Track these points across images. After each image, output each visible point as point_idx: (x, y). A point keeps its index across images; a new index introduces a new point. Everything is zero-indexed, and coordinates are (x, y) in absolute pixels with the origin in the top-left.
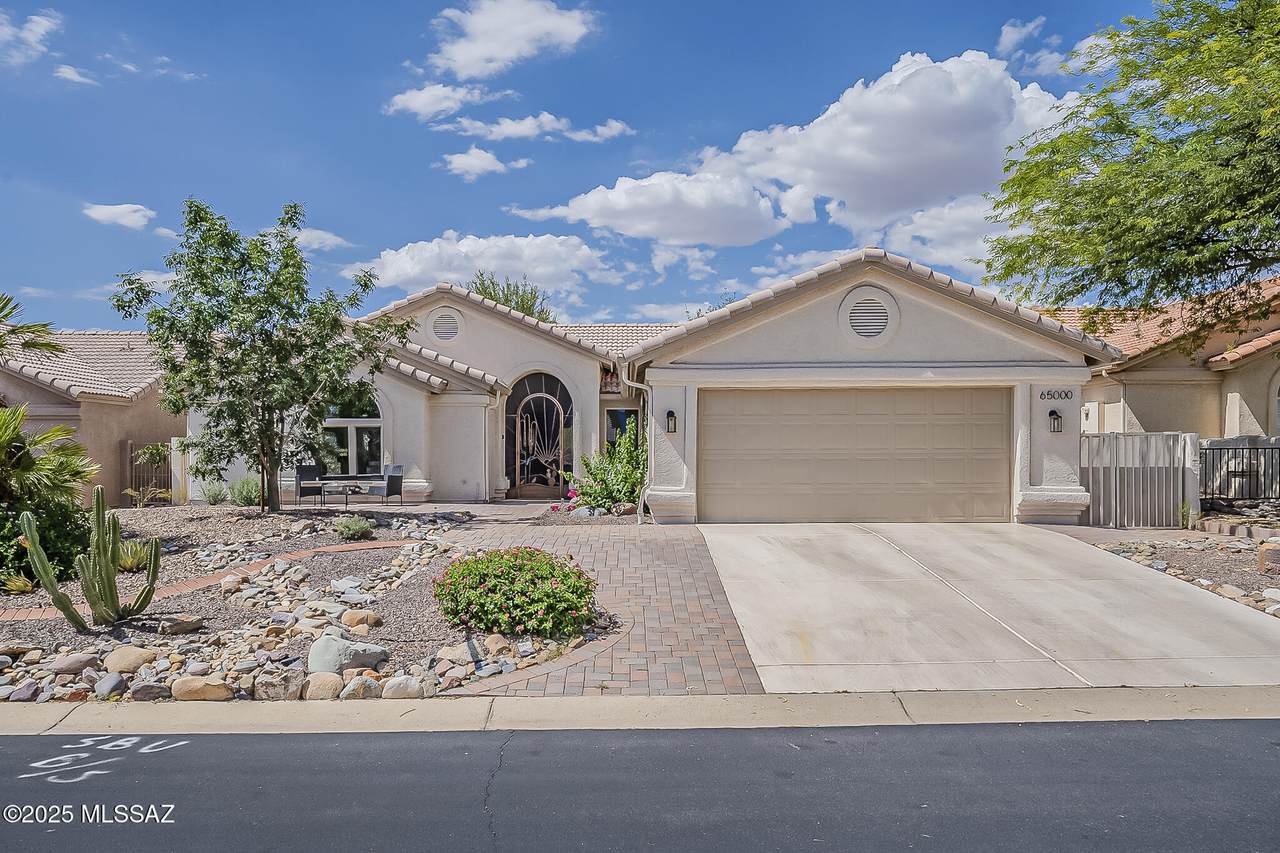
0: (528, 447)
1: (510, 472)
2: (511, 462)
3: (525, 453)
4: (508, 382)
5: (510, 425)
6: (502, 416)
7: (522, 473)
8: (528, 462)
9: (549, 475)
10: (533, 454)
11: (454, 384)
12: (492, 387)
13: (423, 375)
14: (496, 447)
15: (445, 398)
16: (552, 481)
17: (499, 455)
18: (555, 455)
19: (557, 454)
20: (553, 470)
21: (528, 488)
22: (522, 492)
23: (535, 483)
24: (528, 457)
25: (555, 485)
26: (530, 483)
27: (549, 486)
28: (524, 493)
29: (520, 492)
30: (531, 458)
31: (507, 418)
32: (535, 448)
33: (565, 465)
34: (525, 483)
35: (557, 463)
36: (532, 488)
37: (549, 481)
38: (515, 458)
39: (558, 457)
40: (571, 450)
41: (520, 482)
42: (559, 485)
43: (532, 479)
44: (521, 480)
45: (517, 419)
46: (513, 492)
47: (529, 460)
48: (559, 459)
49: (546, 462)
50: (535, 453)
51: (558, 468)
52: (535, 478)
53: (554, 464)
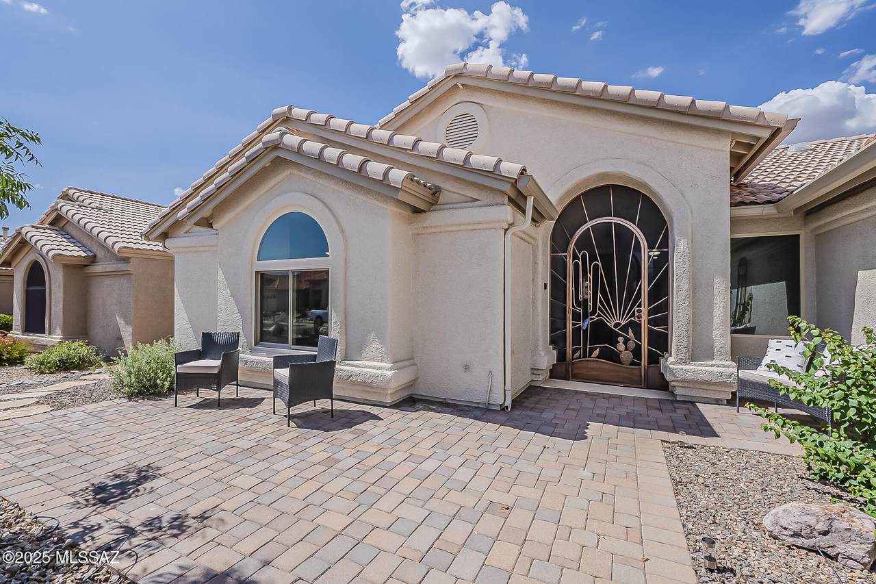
0: (586, 301)
1: (557, 339)
2: (559, 323)
3: (581, 311)
4: (556, 194)
5: (557, 266)
6: (544, 254)
7: (576, 341)
8: (585, 324)
9: (621, 347)
10: (593, 313)
11: (451, 191)
12: (514, 184)
13: (376, 168)
14: (534, 300)
15: (434, 219)
16: (627, 356)
17: (538, 315)
18: (633, 315)
19: (636, 314)
20: (629, 340)
21: (585, 364)
22: (575, 371)
23: (598, 357)
24: (585, 317)
25: (633, 364)
26: (590, 357)
27: (622, 364)
28: (579, 371)
29: (572, 370)
30: (591, 319)
31: (552, 258)
32: (598, 304)
33: (650, 332)
34: (579, 357)
35: (636, 327)
36: (591, 365)
37: (621, 356)
38: (565, 318)
39: (638, 318)
40: (665, 307)
41: (573, 356)
42: (640, 364)
43: (592, 350)
44: (574, 352)
45: (568, 259)
46: (562, 369)
47: (588, 321)
48: (641, 321)
49: (617, 325)
50: (598, 311)
51: (638, 335)
52: (598, 350)
53: (630, 330)
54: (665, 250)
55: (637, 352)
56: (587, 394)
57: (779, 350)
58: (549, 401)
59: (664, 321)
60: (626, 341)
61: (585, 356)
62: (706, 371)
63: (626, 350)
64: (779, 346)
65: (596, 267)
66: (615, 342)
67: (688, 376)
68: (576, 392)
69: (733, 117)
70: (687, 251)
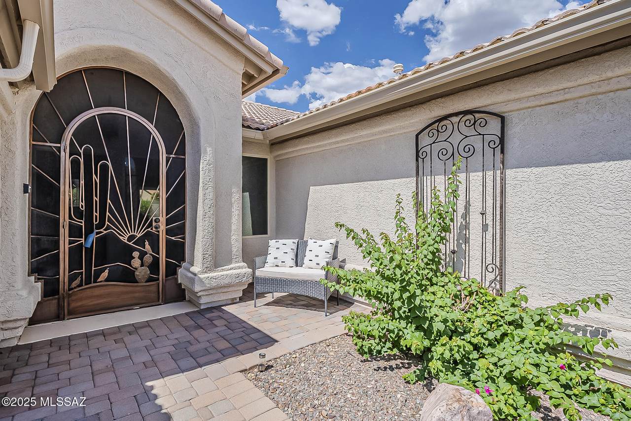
0: (89, 210)
1: (43, 266)
2: (46, 242)
3: (82, 223)
8: (89, 241)
9: (136, 263)
10: (101, 225)
16: (142, 272)
17: (14, 234)
18: (150, 225)
19: (154, 224)
20: (146, 253)
21: (89, 293)
22: (73, 305)
23: (106, 280)
24: (89, 231)
25: (150, 280)
26: (95, 282)
27: (137, 282)
28: (79, 304)
29: (69, 304)
30: (97, 233)
31: (34, 148)
32: (108, 213)
33: (168, 242)
34: (80, 285)
35: (154, 239)
36: (97, 292)
37: (137, 273)
38: (57, 234)
39: (156, 228)
40: (182, 215)
41: (70, 283)
42: (158, 279)
43: (98, 274)
44: (72, 279)
45: (63, 153)
46: (52, 306)
47: (93, 237)
48: (158, 232)
49: (131, 238)
50: (107, 223)
51: (155, 248)
52: (107, 271)
53: (147, 243)
54: (183, 157)
55: (154, 266)
56: (103, 333)
57: (278, 248)
58: (54, 370)
59: (181, 230)
60: (142, 255)
61: (88, 282)
62: (227, 275)
63: (142, 265)
64: (278, 245)
65: (105, 168)
66: (129, 259)
67: (214, 283)
68: (87, 336)
69: (251, 44)
70: (212, 160)
